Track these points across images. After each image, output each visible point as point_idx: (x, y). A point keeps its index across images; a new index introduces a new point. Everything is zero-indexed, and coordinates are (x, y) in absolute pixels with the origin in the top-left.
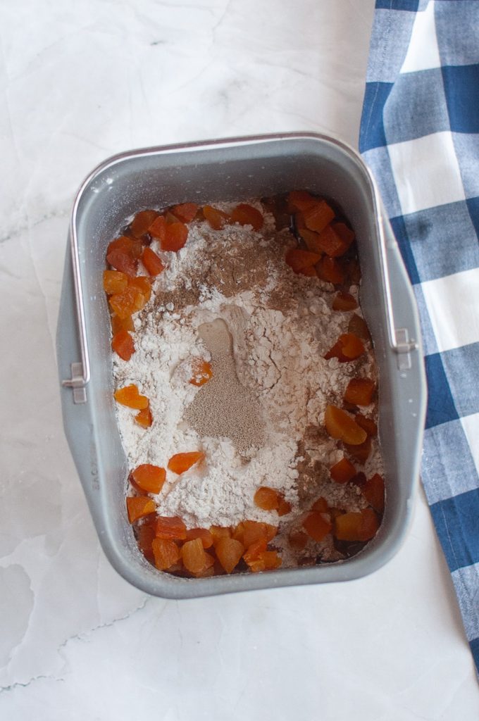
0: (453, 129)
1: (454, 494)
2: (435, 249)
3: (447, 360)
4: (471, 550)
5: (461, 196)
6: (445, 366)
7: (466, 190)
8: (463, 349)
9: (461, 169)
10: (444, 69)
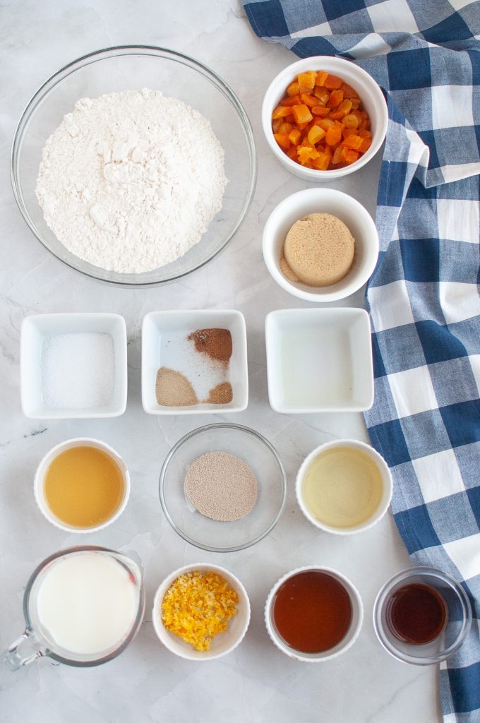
0: (406, 279)
1: (409, 508)
2: (396, 354)
3: (403, 423)
4: (421, 541)
5: (412, 321)
6: (402, 427)
7: (415, 317)
8: (413, 416)
9: (411, 304)
10: (401, 241)
